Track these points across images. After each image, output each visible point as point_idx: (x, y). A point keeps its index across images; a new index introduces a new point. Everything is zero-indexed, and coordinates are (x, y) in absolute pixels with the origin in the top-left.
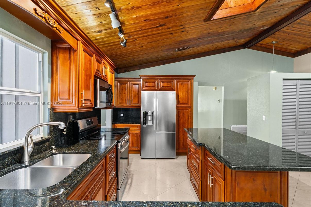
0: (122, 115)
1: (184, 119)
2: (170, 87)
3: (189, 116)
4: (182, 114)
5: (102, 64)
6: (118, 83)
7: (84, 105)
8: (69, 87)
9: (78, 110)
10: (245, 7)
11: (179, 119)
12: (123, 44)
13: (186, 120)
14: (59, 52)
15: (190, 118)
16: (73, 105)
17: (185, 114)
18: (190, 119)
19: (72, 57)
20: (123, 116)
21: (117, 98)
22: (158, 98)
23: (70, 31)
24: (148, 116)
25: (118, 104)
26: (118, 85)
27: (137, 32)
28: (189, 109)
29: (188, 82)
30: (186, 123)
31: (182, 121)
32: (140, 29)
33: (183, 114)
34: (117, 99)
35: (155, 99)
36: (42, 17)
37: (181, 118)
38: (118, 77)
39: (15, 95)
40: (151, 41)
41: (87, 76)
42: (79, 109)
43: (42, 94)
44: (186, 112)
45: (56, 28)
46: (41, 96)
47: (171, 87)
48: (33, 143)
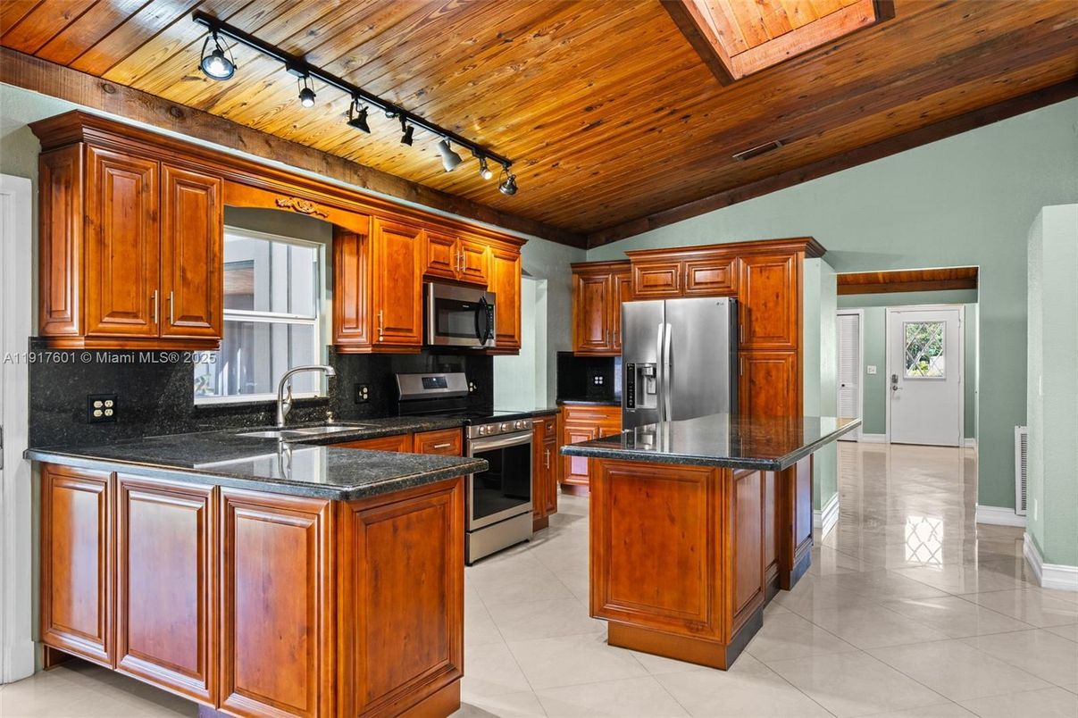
0: (599, 380)
1: (772, 392)
2: (722, 285)
3: (788, 381)
4: (762, 374)
5: (456, 246)
6: (579, 281)
7: (381, 339)
8: (357, 305)
9: (370, 349)
10: (846, 17)
11: (753, 393)
12: (505, 189)
13: (776, 395)
14: (343, 240)
15: (791, 387)
16: (363, 339)
17: (774, 373)
18: (791, 392)
19: (361, 248)
20: (601, 382)
21: (578, 326)
22: (670, 322)
23: (347, 206)
24: (645, 380)
25: (580, 345)
26: (579, 285)
27: (559, 144)
28: (790, 355)
29: (786, 260)
30: (778, 404)
31: (762, 398)
32: (544, 144)
33: (768, 373)
34: (578, 330)
35: (661, 326)
36: (289, 207)
37: (761, 388)
38: (588, 260)
39: (271, 324)
40: (608, 157)
41: (396, 280)
42: (374, 346)
43: (318, 320)
44: (776, 366)
45: (316, 212)
46: (316, 324)
47: (723, 282)
48: (292, 400)
